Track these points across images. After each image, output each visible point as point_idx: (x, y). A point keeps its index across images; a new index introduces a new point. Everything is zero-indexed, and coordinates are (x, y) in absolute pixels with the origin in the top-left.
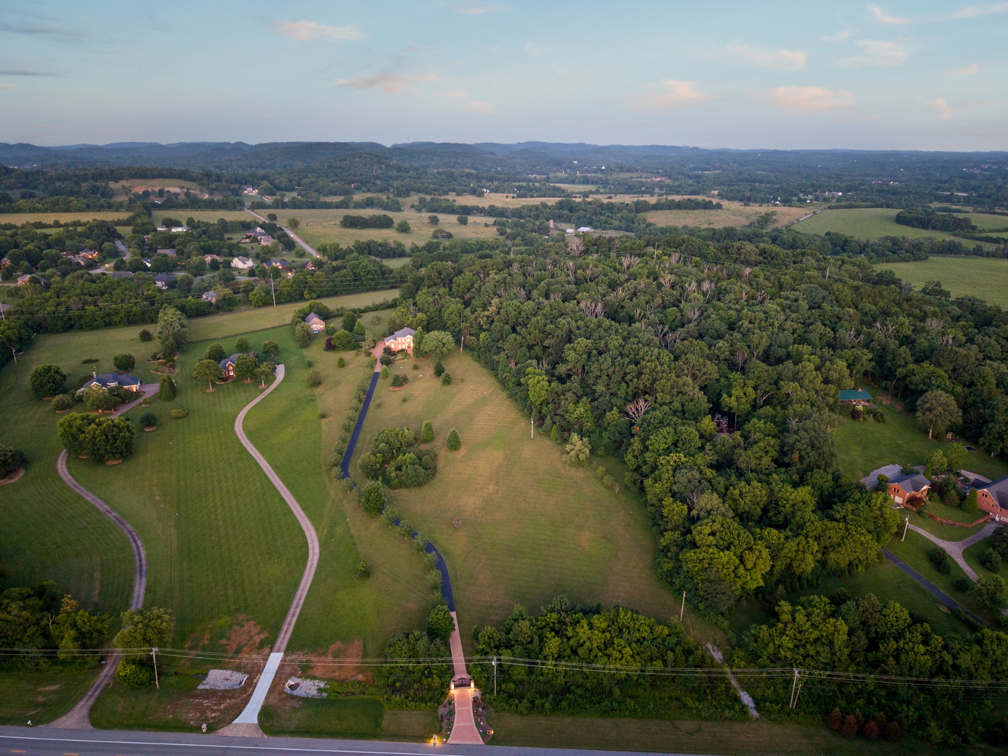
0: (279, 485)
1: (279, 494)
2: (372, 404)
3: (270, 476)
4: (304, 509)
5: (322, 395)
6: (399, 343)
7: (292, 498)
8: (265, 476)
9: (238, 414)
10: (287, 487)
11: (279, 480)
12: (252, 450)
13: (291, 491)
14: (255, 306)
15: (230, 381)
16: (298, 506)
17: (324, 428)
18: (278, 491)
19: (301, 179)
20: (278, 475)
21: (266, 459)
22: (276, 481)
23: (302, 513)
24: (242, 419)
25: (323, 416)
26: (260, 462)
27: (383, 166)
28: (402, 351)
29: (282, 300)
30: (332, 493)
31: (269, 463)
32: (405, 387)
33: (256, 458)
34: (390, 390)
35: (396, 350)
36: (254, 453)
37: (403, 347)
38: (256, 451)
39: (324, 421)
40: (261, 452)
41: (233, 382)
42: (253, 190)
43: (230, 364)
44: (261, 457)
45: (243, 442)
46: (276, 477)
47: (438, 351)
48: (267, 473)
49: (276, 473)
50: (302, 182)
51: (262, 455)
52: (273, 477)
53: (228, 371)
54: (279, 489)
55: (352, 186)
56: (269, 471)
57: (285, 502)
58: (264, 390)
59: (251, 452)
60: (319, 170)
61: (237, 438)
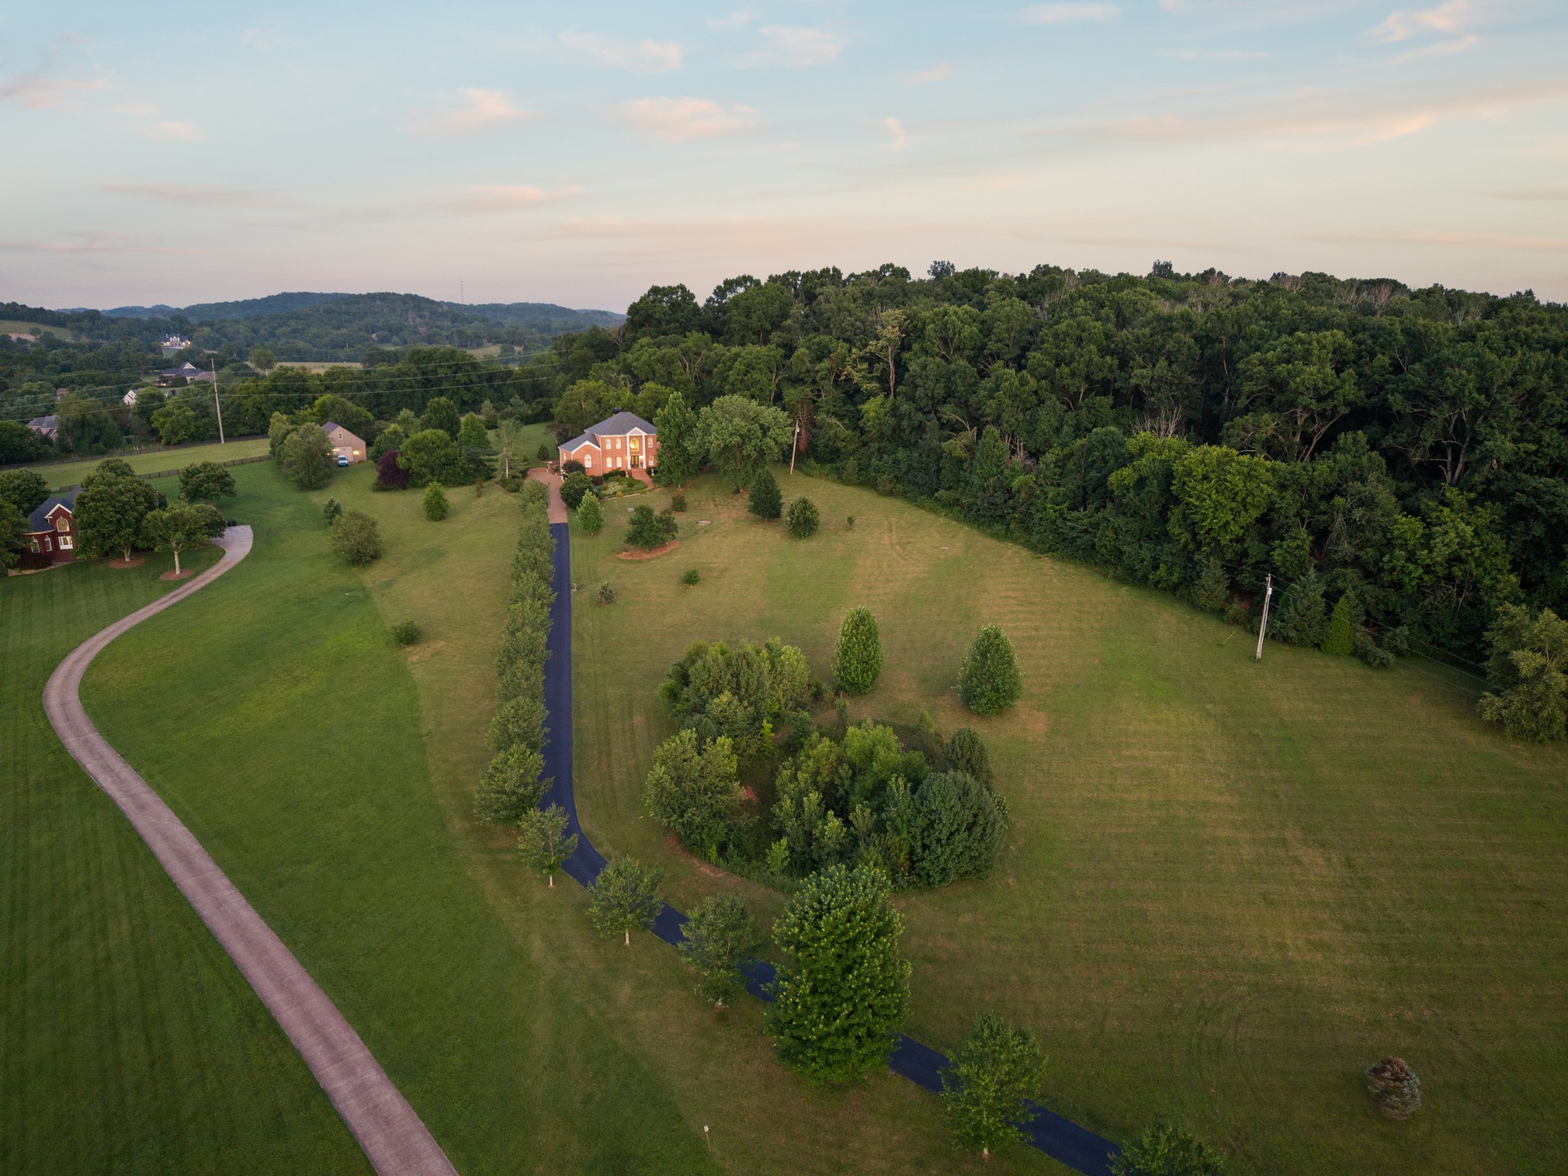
0: (238, 926)
1: (235, 980)
2: (579, 598)
3: (187, 883)
4: (397, 1070)
5: (389, 585)
6: (605, 453)
7: (318, 1003)
8: (166, 884)
9: (72, 650)
10: (283, 933)
11: (235, 901)
12: (107, 769)
13: (307, 955)
14: (168, 444)
15: (57, 565)
16: (357, 1052)
17: (418, 674)
18: (234, 966)
19: (276, 329)
20: (229, 872)
21: (173, 805)
22: (219, 904)
23: (389, 1097)
24: (85, 663)
25: (409, 637)
26: (142, 822)
27: (425, 313)
28: (618, 474)
29: (242, 430)
30: (537, 946)
31: (187, 820)
32: (668, 550)
33: (122, 800)
34: (621, 561)
35: (598, 473)
36: (119, 781)
37: (619, 464)
38: (126, 772)
39: (414, 656)
40: (149, 779)
41: (68, 568)
42: (182, 341)
43: (60, 512)
44: (147, 796)
45: (72, 743)
46: (222, 884)
47: (749, 449)
48: (176, 869)
49: (220, 862)
50: (276, 332)
51: (158, 788)
52: (207, 886)
53: (55, 536)
54: (238, 949)
55: (374, 336)
56: (183, 856)
57: (274, 1027)
58: (180, 583)
59: (106, 782)
60: (309, 316)
61: (49, 726)
